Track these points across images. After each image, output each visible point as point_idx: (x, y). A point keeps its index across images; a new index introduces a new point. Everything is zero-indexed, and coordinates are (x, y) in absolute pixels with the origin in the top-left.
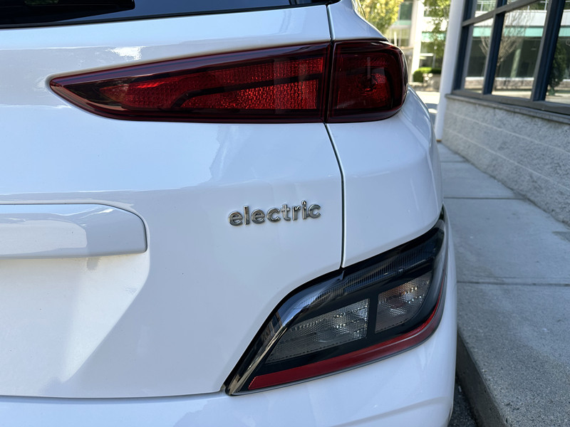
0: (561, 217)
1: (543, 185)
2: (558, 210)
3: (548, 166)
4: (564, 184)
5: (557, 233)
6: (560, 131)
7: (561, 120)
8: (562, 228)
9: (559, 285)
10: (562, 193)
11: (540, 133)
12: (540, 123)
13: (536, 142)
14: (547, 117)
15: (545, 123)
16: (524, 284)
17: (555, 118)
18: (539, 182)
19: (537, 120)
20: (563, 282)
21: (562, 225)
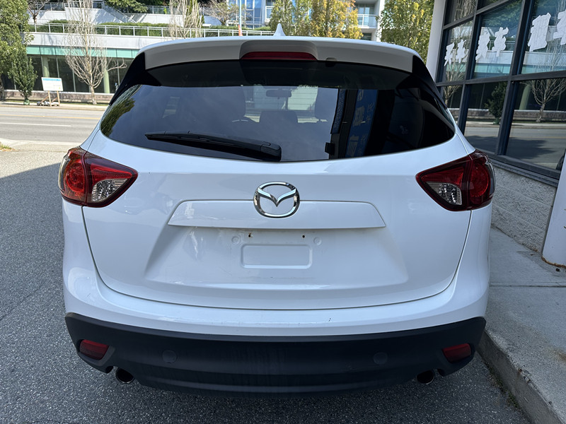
0: (521, 241)
1: (507, 218)
2: (519, 236)
3: (511, 204)
4: (522, 218)
5: (519, 252)
6: (518, 180)
7: (519, 173)
8: (523, 249)
9: (526, 286)
10: (521, 224)
11: (504, 180)
12: (503, 172)
13: (502, 186)
14: (509, 170)
15: (507, 173)
16: (504, 286)
17: (515, 172)
18: (504, 215)
19: (501, 170)
20: (528, 285)
21: (522, 247)
